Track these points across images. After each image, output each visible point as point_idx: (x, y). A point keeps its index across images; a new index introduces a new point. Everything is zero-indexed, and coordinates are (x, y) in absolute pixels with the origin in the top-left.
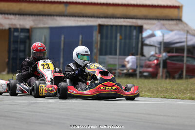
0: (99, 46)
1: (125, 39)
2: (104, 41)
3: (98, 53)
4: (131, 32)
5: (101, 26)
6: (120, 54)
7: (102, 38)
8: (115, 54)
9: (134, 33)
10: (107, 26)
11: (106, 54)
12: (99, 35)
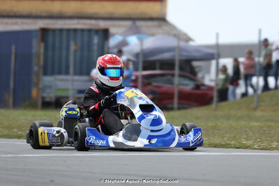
0: (42, 62)
1: (82, 49)
2: (50, 53)
3: (41, 72)
4: (90, 39)
5: (44, 31)
6: (75, 74)
7: (46, 49)
8: (67, 73)
9: (96, 40)
10: (54, 30)
11: (53, 73)
12: (42, 45)
